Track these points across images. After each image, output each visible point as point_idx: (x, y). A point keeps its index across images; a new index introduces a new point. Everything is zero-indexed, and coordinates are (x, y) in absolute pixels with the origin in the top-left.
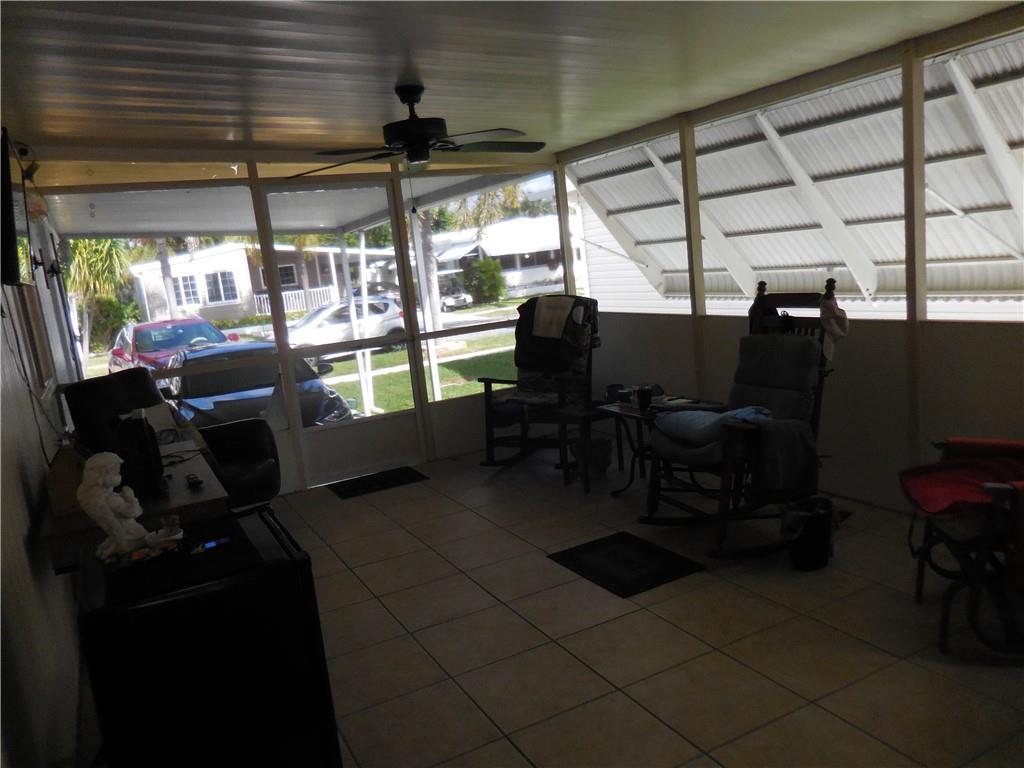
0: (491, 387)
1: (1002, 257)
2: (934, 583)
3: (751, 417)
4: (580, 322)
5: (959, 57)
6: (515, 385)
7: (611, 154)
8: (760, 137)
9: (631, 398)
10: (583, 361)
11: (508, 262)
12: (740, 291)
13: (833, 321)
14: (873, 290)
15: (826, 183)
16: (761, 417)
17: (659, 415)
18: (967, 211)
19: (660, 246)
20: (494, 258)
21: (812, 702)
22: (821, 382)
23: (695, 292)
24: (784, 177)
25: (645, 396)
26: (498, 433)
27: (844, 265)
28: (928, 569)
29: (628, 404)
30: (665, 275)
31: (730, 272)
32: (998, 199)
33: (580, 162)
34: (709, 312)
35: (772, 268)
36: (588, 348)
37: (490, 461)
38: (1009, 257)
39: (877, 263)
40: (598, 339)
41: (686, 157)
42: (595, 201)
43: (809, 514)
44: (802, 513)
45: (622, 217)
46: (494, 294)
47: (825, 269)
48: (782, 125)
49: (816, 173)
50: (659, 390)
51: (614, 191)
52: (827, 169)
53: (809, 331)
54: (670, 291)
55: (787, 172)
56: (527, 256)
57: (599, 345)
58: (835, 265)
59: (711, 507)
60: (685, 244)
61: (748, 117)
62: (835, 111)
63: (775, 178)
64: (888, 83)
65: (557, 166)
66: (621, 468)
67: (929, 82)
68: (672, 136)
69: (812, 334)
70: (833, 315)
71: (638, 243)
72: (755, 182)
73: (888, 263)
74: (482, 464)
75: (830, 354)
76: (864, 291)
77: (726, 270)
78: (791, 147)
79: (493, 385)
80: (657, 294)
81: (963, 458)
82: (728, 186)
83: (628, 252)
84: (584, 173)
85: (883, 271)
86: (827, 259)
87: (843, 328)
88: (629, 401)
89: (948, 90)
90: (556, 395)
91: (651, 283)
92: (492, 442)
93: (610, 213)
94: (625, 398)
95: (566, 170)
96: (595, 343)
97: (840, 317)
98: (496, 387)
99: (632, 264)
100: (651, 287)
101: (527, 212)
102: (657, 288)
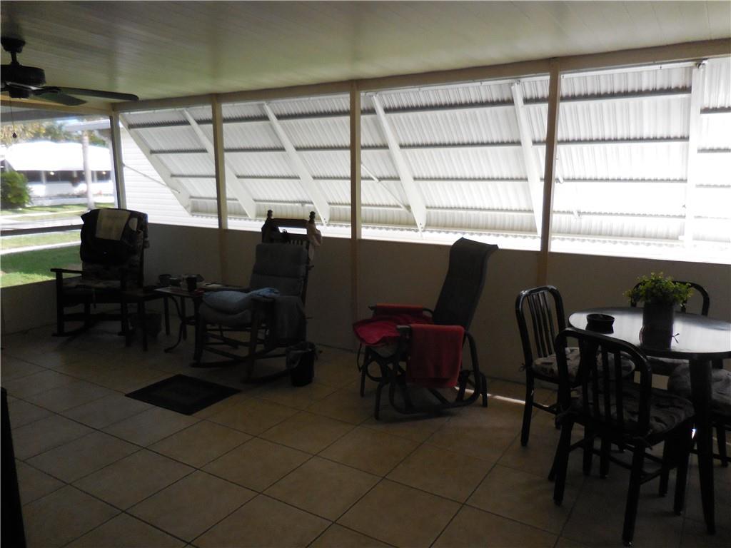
0: (61, 275)
1: (394, 206)
2: (370, 385)
3: (267, 294)
4: (135, 230)
5: (377, 95)
6: (80, 275)
7: (157, 111)
8: (265, 118)
9: (181, 283)
10: (137, 258)
11: (34, 176)
12: (245, 214)
13: (314, 237)
14: (327, 220)
15: (304, 153)
16: (273, 294)
17: (206, 294)
18: (380, 179)
19: (190, 179)
20: (19, 172)
21: (316, 455)
22: (307, 274)
23: (221, 214)
24: (279, 145)
25: (192, 282)
26: (68, 311)
27: (312, 203)
28: (367, 377)
29: (179, 288)
30: (192, 199)
31: (240, 202)
32: (394, 174)
33: (132, 113)
34: (230, 227)
35: (267, 201)
36: (141, 248)
37: (60, 333)
38: (398, 206)
39: (330, 204)
40: (147, 242)
41: (216, 122)
42: (141, 142)
43: (303, 352)
44: (299, 351)
45: (162, 156)
46: (21, 201)
47: (300, 205)
48: (279, 113)
49: (298, 146)
50: (200, 278)
51: (158, 137)
52: (305, 144)
53: (300, 242)
54: (195, 210)
55: (280, 142)
56: (52, 174)
57: (149, 246)
58: (305, 202)
59: (243, 352)
60: (214, 180)
61: (259, 105)
62: (311, 111)
63: (272, 145)
64: (342, 101)
65: (113, 113)
66: (168, 332)
67: (363, 105)
68: (205, 107)
69: (302, 244)
70: (314, 233)
71: (173, 176)
72: (260, 145)
73: (337, 204)
74: (54, 335)
75: (312, 256)
76: (322, 219)
77: (236, 200)
78: (283, 127)
79: (64, 274)
80: (186, 213)
81: (384, 314)
82: (242, 145)
83: (164, 180)
84: (133, 121)
85: (333, 209)
86: (301, 199)
87: (320, 242)
88: (179, 286)
89: (372, 111)
90: (119, 282)
91: (182, 204)
92: (62, 318)
93: (152, 152)
94: (176, 283)
95: (120, 116)
96: (145, 244)
97: (317, 234)
98: (65, 275)
99: (168, 190)
100: (181, 207)
101: (49, 137)
102: (185, 208)
